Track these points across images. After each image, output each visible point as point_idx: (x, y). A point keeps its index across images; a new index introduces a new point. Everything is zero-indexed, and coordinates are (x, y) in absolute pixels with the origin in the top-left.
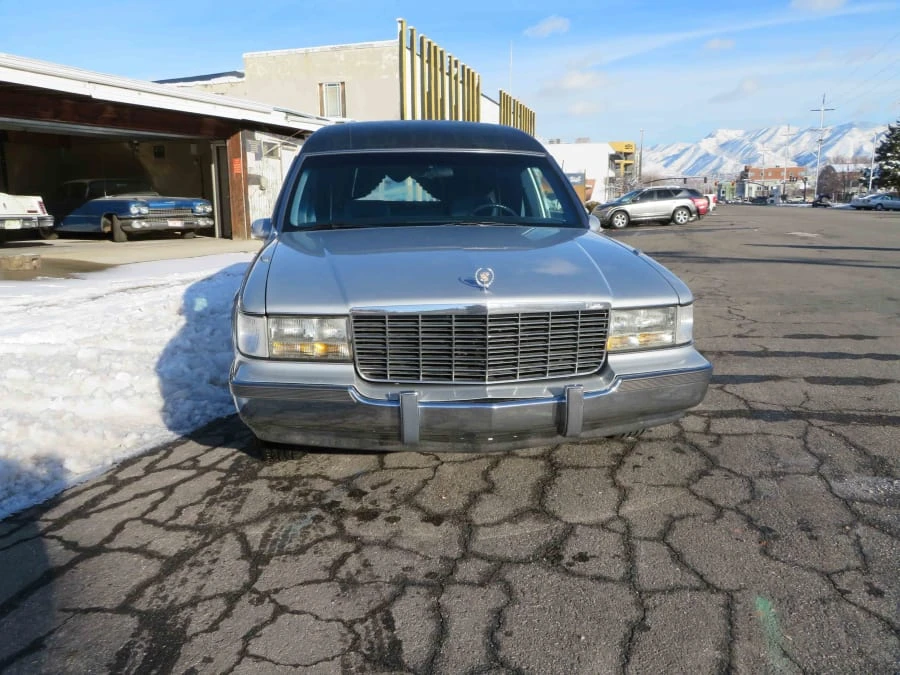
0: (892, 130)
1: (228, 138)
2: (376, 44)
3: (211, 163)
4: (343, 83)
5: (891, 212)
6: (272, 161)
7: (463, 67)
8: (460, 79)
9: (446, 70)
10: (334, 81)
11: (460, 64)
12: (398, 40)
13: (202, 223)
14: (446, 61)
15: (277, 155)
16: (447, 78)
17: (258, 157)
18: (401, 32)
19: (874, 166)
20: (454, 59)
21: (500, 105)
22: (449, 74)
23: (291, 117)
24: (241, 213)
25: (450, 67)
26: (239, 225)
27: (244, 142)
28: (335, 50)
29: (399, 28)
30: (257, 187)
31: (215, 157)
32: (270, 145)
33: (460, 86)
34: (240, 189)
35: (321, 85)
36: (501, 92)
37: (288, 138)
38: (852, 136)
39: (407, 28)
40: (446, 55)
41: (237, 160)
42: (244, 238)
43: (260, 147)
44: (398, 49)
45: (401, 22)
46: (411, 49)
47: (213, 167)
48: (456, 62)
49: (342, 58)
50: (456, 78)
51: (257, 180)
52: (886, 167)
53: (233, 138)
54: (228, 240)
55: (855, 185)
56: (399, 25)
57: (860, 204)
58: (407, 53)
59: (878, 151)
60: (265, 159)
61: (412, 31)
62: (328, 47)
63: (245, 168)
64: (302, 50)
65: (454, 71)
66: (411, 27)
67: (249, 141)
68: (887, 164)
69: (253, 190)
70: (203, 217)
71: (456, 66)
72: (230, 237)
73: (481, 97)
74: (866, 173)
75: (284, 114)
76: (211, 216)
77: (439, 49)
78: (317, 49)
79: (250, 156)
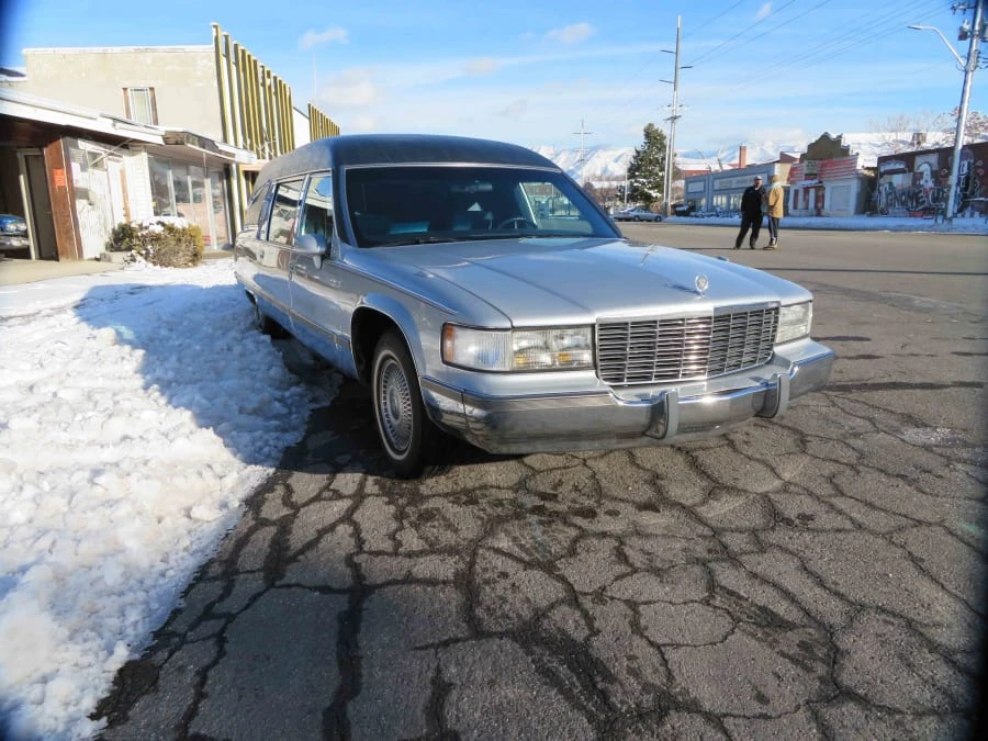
0: (638, 152)
1: (46, 146)
2: (188, 48)
3: (19, 174)
4: (152, 89)
5: (645, 222)
6: (97, 172)
7: (275, 78)
8: (273, 90)
9: (261, 81)
10: (142, 86)
11: (272, 75)
12: (213, 45)
13: (16, 243)
14: (260, 70)
15: (102, 166)
16: (261, 88)
17: (84, 168)
18: (217, 38)
19: (626, 183)
20: (266, 69)
21: (309, 118)
22: (264, 84)
23: (119, 125)
24: (68, 231)
25: (263, 78)
26: (67, 245)
27: (67, 151)
28: (140, 51)
29: (214, 34)
30: (85, 202)
31: (24, 169)
32: (94, 155)
33: (274, 97)
34: (65, 204)
35: (125, 89)
36: (309, 106)
37: (115, 148)
38: (599, 157)
39: (222, 34)
40: (259, 64)
41: (59, 171)
42: (74, 259)
43: (84, 156)
44: (214, 55)
45: (215, 26)
46: (227, 55)
47: (22, 179)
48: (269, 73)
49: (149, 61)
50: (270, 87)
51: (85, 194)
52: (636, 184)
53: (51, 146)
54: (54, 262)
55: (610, 199)
56: (214, 30)
57: (621, 216)
58: (223, 61)
59: (629, 170)
60: (90, 170)
61: (226, 37)
62: (131, 48)
63: (70, 180)
64: (99, 49)
65: (268, 82)
66: (225, 33)
67: (72, 150)
68: (636, 182)
69: (81, 204)
70: (15, 236)
71: (269, 76)
72: (56, 258)
73: (294, 111)
74: (621, 189)
75: (111, 121)
76: (25, 235)
77: (253, 58)
78: (117, 49)
79: (75, 166)
